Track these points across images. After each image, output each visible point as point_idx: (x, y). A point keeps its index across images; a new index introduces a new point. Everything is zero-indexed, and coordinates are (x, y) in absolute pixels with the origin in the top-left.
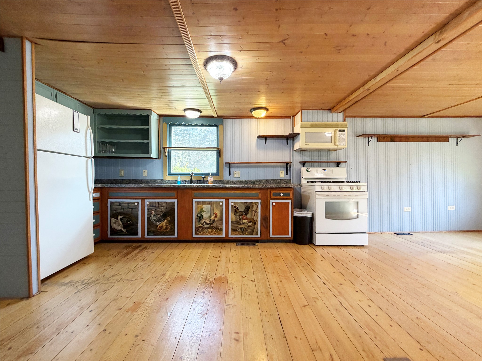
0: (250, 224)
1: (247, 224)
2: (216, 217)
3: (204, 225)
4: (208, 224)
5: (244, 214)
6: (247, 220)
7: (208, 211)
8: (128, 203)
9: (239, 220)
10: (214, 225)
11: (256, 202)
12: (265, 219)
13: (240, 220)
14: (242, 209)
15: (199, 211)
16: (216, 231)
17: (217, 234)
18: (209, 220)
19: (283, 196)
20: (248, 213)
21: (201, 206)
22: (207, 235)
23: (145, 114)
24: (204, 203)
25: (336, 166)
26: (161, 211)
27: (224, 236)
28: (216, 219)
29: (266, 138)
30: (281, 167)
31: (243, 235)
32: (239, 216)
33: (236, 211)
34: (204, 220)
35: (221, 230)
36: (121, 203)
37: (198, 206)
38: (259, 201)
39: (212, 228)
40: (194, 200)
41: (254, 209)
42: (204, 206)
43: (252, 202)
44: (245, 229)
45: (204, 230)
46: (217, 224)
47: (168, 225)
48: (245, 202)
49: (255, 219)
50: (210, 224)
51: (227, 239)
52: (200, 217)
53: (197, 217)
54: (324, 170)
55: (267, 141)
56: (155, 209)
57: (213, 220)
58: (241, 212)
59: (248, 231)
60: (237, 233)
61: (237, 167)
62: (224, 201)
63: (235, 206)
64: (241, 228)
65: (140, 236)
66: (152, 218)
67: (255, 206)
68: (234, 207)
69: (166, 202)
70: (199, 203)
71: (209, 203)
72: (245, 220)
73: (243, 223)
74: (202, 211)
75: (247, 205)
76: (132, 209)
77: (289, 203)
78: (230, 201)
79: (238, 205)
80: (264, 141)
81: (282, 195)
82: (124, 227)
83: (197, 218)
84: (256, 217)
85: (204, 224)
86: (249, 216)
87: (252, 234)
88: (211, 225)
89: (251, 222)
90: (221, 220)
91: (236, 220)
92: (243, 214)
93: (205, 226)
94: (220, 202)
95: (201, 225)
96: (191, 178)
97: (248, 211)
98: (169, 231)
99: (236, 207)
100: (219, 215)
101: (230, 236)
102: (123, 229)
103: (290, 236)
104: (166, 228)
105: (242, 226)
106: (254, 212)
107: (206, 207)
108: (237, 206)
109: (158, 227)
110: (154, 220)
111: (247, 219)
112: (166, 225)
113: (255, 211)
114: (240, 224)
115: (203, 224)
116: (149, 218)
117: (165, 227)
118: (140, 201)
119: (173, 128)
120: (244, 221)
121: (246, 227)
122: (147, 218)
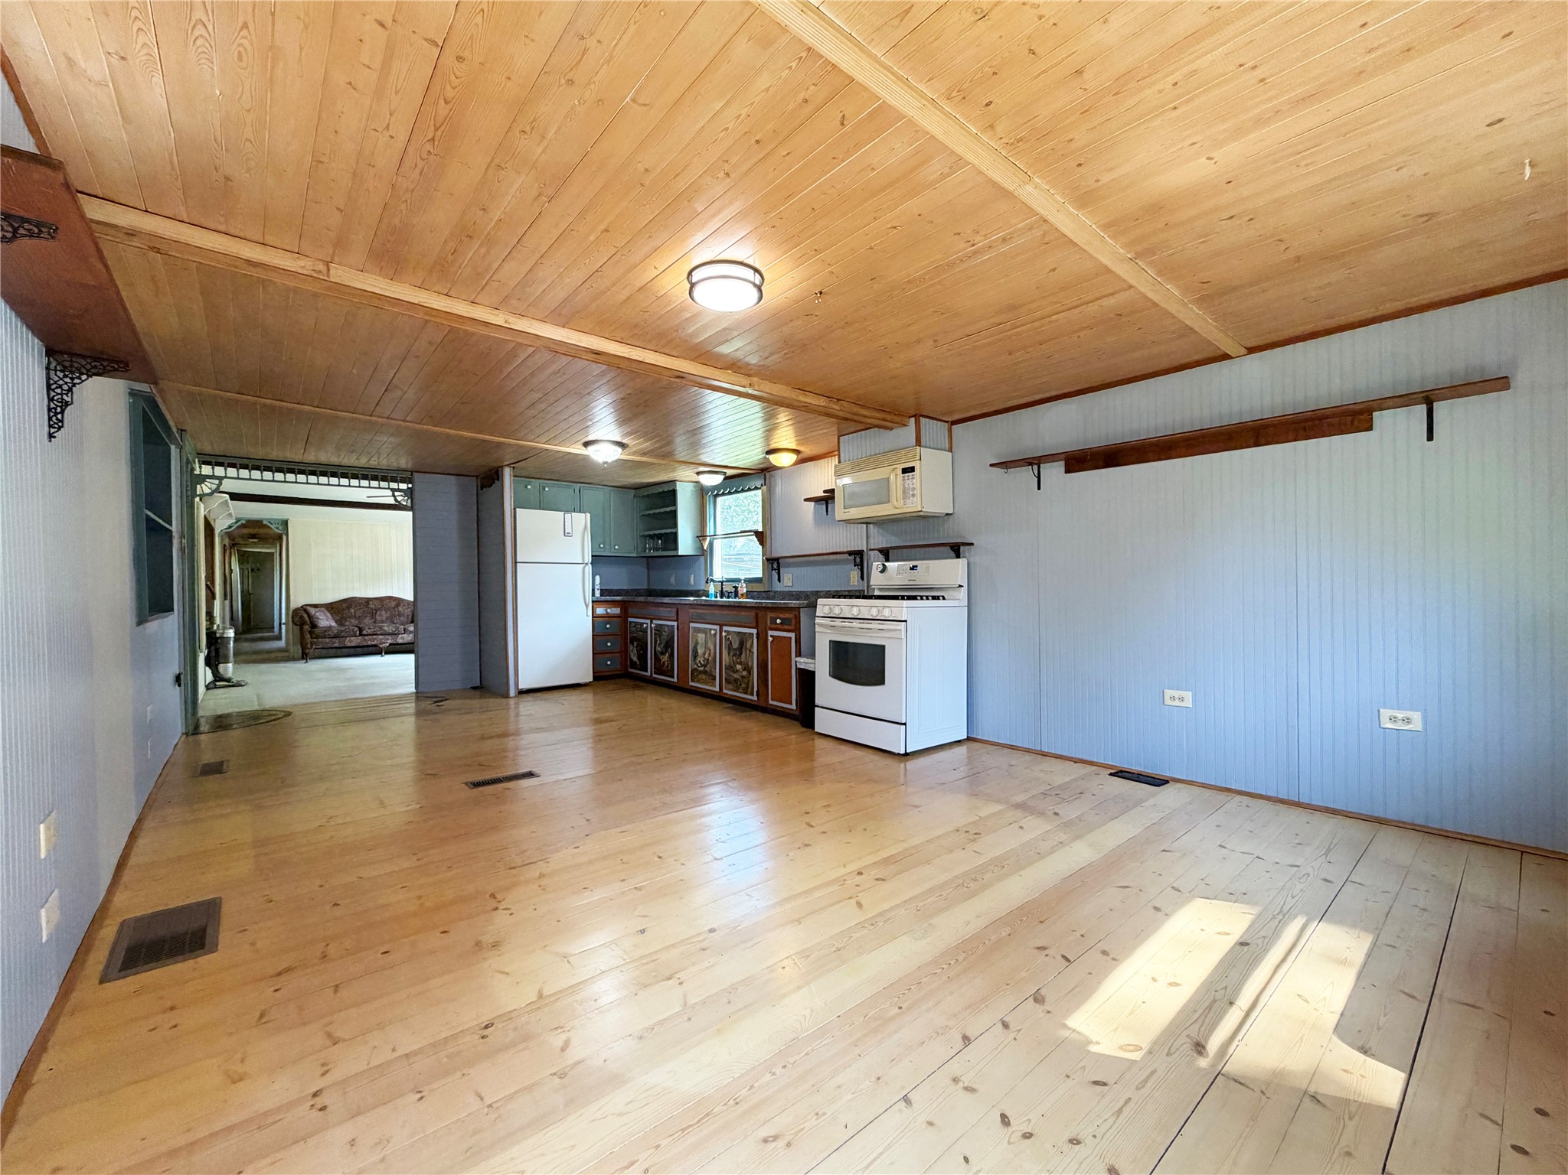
0: (745, 673)
1: (742, 673)
2: (710, 655)
3: (699, 667)
4: (702, 666)
5: (738, 653)
6: (741, 665)
7: (703, 645)
8: (641, 624)
10: (707, 669)
11: (750, 634)
12: (762, 666)
13: (734, 664)
14: (736, 644)
15: (694, 642)
16: (710, 679)
17: (711, 685)
18: (704, 659)
19: (780, 624)
20: (743, 653)
21: (697, 635)
22: (702, 684)
23: (671, 489)
24: (699, 630)
25: (952, 554)
26: (664, 639)
27: (717, 689)
28: (710, 659)
31: (738, 692)
32: (733, 657)
33: (730, 648)
34: (699, 659)
35: (715, 678)
36: (636, 623)
37: (694, 634)
38: (754, 631)
39: (705, 672)
40: (690, 625)
41: (749, 645)
42: (699, 635)
43: (747, 633)
44: (739, 682)
45: (698, 676)
46: (711, 667)
48: (739, 633)
49: (750, 664)
50: (705, 666)
51: (721, 695)
52: (695, 656)
53: (693, 652)
54: (913, 568)
55: (830, 506)
56: (660, 636)
57: (707, 660)
58: (736, 649)
59: (743, 686)
60: (731, 686)
61: (789, 565)
62: (717, 627)
63: (729, 639)
64: (736, 680)
65: (649, 673)
66: (658, 648)
67: (750, 642)
69: (667, 626)
71: (704, 631)
73: (737, 671)
74: (697, 643)
75: (741, 637)
76: (643, 633)
77: (791, 638)
78: (725, 628)
79: (733, 636)
81: (778, 621)
82: (638, 658)
83: (693, 654)
84: (751, 661)
85: (700, 665)
86: (744, 658)
87: (748, 693)
88: (705, 668)
89: (744, 669)
90: (715, 662)
91: (731, 663)
92: (736, 653)
93: (700, 669)
94: (714, 630)
95: (695, 666)
96: (722, 588)
97: (742, 648)
98: (670, 671)
99: (731, 640)
100: (712, 651)
101: (725, 691)
102: (637, 661)
103: (793, 706)
104: (668, 666)
105: (736, 676)
106: (748, 651)
107: (701, 637)
109: (662, 662)
110: (659, 651)
111: (740, 663)
112: (668, 661)
113: (750, 650)
114: (733, 672)
117: (666, 664)
118: (648, 621)
119: (719, 499)
120: (739, 667)
121: (741, 679)
122: (654, 648)
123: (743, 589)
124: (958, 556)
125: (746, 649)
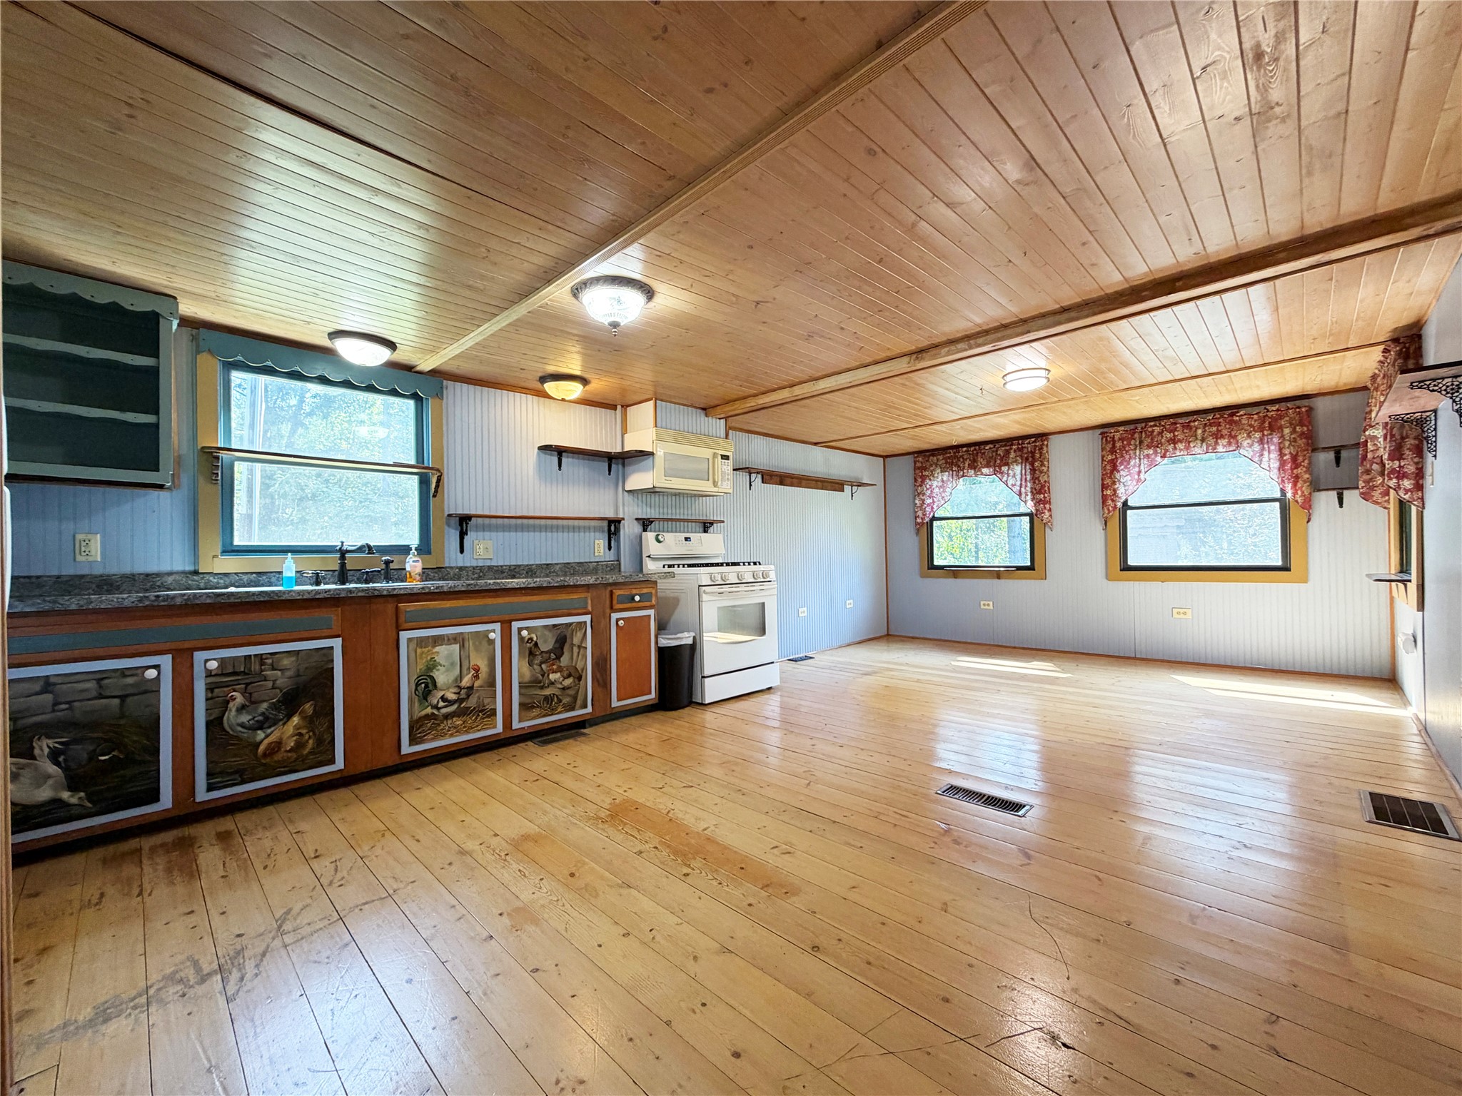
0: (568, 682)
1: (561, 683)
2: (477, 677)
3: (438, 709)
4: (451, 703)
5: (553, 656)
6: (561, 672)
7: (453, 664)
8: (98, 676)
9: (541, 677)
10: (472, 702)
11: (580, 623)
12: (601, 665)
13: (543, 675)
14: (547, 645)
15: (421, 666)
16: (476, 718)
17: (480, 727)
18: (456, 690)
19: (639, 601)
20: (563, 654)
21: (428, 651)
22: (452, 735)
24: (437, 641)
25: (702, 530)
26: (273, 688)
27: (499, 728)
28: (477, 684)
29: (560, 452)
30: (595, 529)
31: (552, 714)
32: (540, 666)
33: (531, 653)
34: (441, 693)
35: (493, 713)
36: (52, 680)
37: (419, 651)
38: (588, 619)
40: (404, 636)
41: (576, 641)
42: (437, 649)
43: (571, 624)
44: (555, 698)
45: (439, 725)
46: (479, 698)
47: (304, 731)
48: (555, 626)
49: (579, 666)
50: (460, 701)
51: (509, 735)
52: (425, 686)
53: (417, 685)
54: (687, 539)
55: (564, 460)
56: (247, 685)
57: (468, 688)
58: (546, 652)
59: (564, 701)
60: (536, 712)
62: (497, 627)
63: (529, 639)
64: (546, 698)
65: (166, 799)
66: (233, 718)
67: (578, 633)
68: (527, 642)
69: (297, 653)
70: (421, 642)
71: (454, 639)
72: (556, 672)
73: (552, 683)
74: (432, 666)
75: (559, 632)
76: (123, 698)
77: (649, 616)
78: (515, 625)
79: (539, 634)
80: (556, 459)
81: (637, 598)
82: (75, 783)
83: (416, 689)
84: (582, 660)
85: (441, 704)
86: (565, 660)
87: (573, 709)
88: (461, 704)
89: (569, 676)
90: (492, 684)
91: (533, 675)
92: (550, 658)
93: (444, 711)
94: (488, 631)
95: (429, 710)
96: (343, 565)
97: (562, 647)
98: (310, 753)
99: (532, 640)
100: (484, 669)
101: (516, 725)
102: (65, 795)
103: (653, 695)
104: (300, 745)
105: (547, 692)
106: (575, 649)
107: (446, 654)
108: (535, 639)
109: (262, 747)
110: (242, 725)
111: (560, 670)
112: (301, 735)
113: (579, 647)
114: (542, 688)
115: (436, 707)
116: (214, 725)
117: (290, 744)
118: (166, 661)
119: (236, 378)
120: (553, 677)
121: (558, 692)
122: (209, 724)
123: (413, 564)
124: (705, 531)
125: (572, 645)
